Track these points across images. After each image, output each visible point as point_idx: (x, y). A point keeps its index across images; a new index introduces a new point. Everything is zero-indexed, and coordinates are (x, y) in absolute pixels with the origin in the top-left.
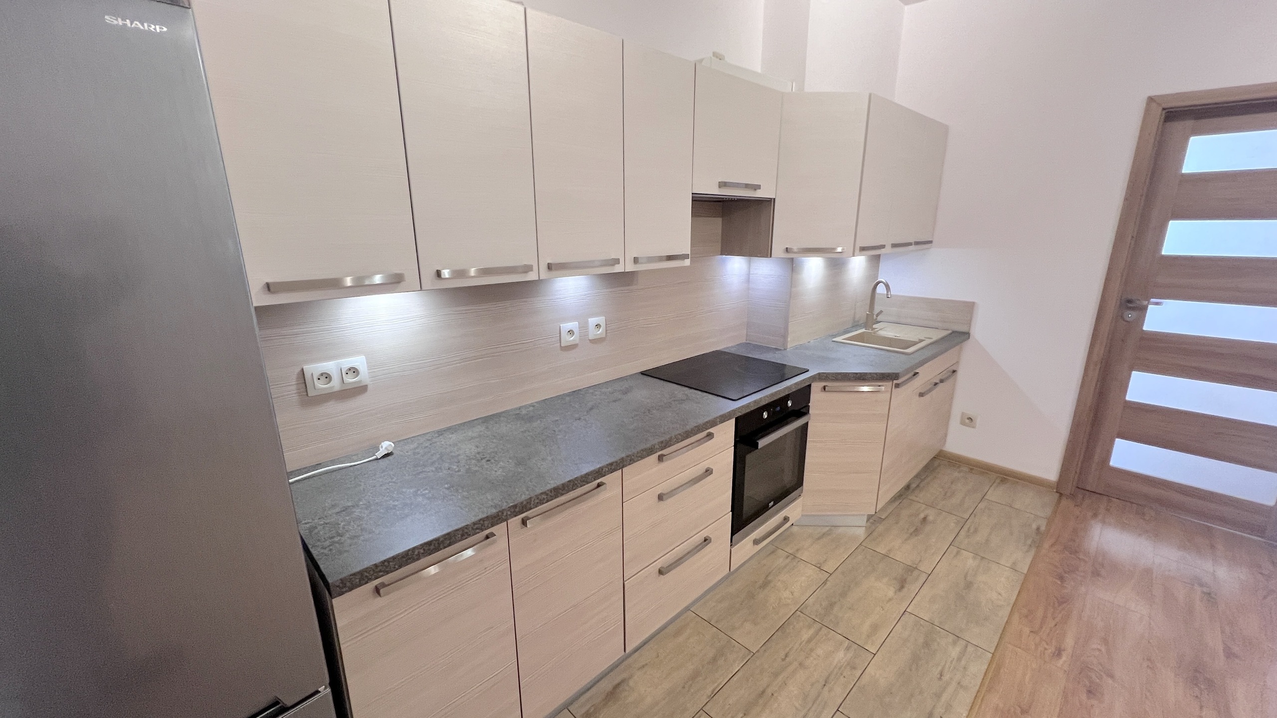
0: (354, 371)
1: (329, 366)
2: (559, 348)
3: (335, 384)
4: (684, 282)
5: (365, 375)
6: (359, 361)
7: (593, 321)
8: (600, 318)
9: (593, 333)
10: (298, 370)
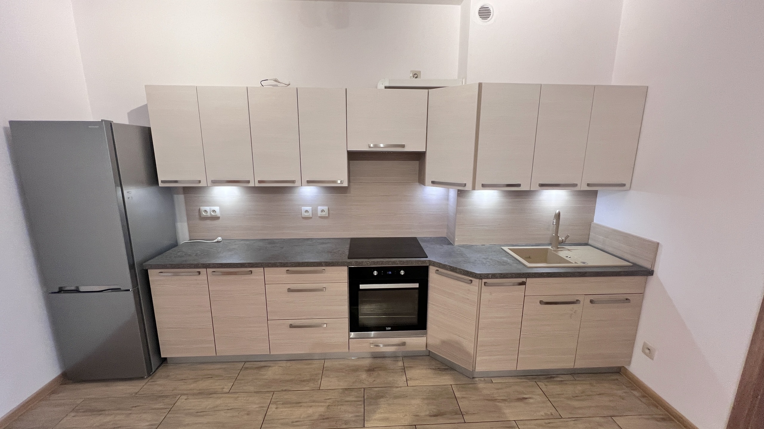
0: (214, 211)
1: (207, 208)
2: (301, 217)
3: (209, 214)
4: (386, 195)
5: (218, 213)
6: (217, 209)
7: (320, 208)
8: (326, 207)
9: (320, 214)
10: (198, 208)
